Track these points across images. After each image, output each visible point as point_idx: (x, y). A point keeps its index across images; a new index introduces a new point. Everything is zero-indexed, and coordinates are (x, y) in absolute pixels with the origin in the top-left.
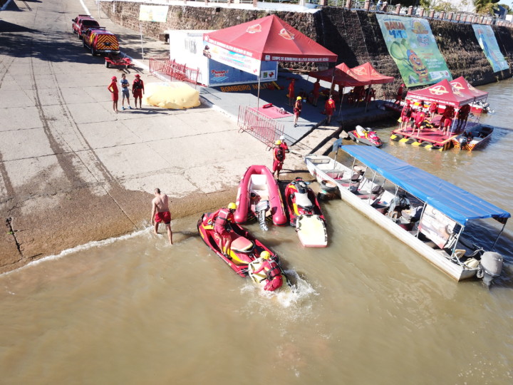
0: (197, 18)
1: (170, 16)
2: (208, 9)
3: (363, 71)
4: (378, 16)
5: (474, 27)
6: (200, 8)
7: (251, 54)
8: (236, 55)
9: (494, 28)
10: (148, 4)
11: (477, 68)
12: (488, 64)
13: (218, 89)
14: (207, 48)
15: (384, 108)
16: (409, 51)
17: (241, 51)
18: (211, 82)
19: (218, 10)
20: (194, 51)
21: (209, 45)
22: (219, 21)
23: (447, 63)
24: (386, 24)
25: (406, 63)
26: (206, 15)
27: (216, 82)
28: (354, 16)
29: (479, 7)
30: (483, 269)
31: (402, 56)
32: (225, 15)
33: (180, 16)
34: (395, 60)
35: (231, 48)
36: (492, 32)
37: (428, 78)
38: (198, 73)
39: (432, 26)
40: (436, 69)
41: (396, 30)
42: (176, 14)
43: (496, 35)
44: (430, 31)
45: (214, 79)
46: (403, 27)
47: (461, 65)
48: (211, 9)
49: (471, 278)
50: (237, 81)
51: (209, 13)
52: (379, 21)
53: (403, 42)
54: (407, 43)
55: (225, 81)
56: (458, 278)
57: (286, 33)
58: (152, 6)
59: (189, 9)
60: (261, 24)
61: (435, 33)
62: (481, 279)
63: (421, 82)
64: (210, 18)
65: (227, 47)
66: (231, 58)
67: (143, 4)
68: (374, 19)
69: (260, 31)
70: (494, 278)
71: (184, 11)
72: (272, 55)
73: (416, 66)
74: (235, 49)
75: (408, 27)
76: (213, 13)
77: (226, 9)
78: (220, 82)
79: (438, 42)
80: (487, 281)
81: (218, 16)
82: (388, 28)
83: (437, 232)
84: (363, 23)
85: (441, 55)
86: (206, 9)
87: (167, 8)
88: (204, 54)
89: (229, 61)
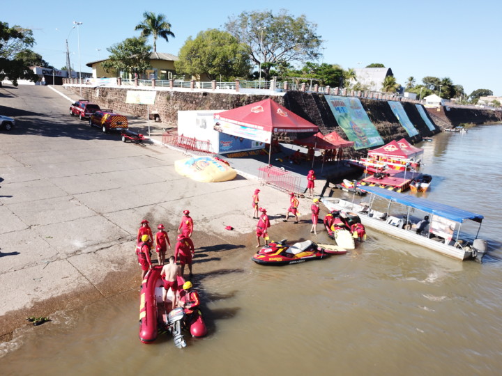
0: (185, 100)
1: (158, 99)
2: (195, 94)
3: (332, 138)
4: (325, 96)
5: (389, 102)
6: (188, 93)
7: (262, 128)
8: (247, 129)
9: (402, 103)
10: (135, 90)
11: (398, 134)
12: (405, 131)
13: (225, 155)
14: (217, 124)
15: (349, 166)
16: (351, 123)
17: (253, 126)
18: (220, 150)
19: (205, 94)
20: (205, 127)
21: (220, 122)
22: (207, 103)
23: (378, 131)
24: (332, 102)
25: (352, 132)
26: (194, 98)
27: (224, 151)
28: (310, 97)
29: (388, 88)
30: (476, 250)
31: (348, 127)
32: (211, 98)
33: (168, 99)
34: (344, 129)
35: (243, 124)
36: (402, 107)
37: (368, 142)
38: (208, 143)
39: (362, 103)
40: (372, 136)
41: (340, 107)
42: (164, 98)
43: (405, 108)
44: (362, 107)
45: (223, 148)
46: (343, 104)
47: (387, 132)
48: (198, 94)
49: (469, 258)
50: (238, 149)
51: (196, 96)
52: (327, 101)
53: (346, 115)
54: (349, 116)
55: (230, 150)
56: (462, 258)
57: (281, 112)
58: (139, 92)
59: (176, 93)
60: (262, 105)
61: (366, 109)
62: (475, 257)
63: (364, 146)
64: (197, 101)
65: (239, 123)
66: (244, 131)
67: (129, 89)
68: (324, 99)
69: (262, 111)
70: (484, 254)
71: (172, 95)
72: (279, 128)
73: (359, 134)
74: (246, 125)
75: (348, 104)
76: (200, 96)
77: (212, 94)
78: (227, 151)
79: (369, 115)
80: (479, 257)
81: (206, 99)
82: (334, 105)
83: (444, 231)
84: (318, 103)
85: (372, 125)
86: (193, 93)
87: (155, 92)
88: (215, 129)
89: (242, 133)
